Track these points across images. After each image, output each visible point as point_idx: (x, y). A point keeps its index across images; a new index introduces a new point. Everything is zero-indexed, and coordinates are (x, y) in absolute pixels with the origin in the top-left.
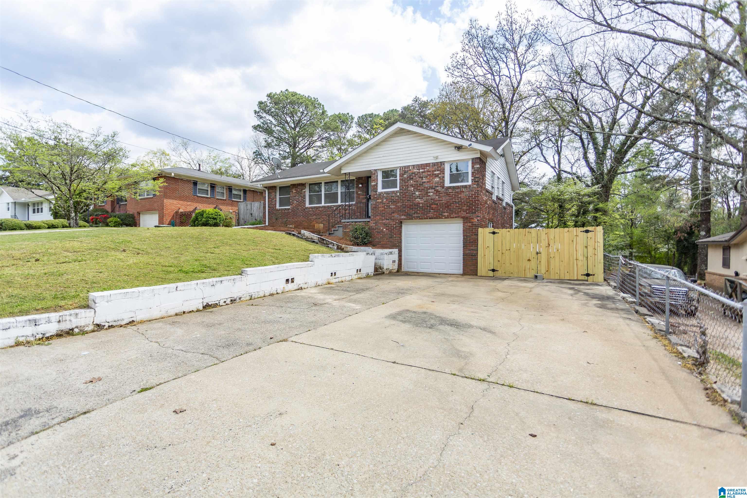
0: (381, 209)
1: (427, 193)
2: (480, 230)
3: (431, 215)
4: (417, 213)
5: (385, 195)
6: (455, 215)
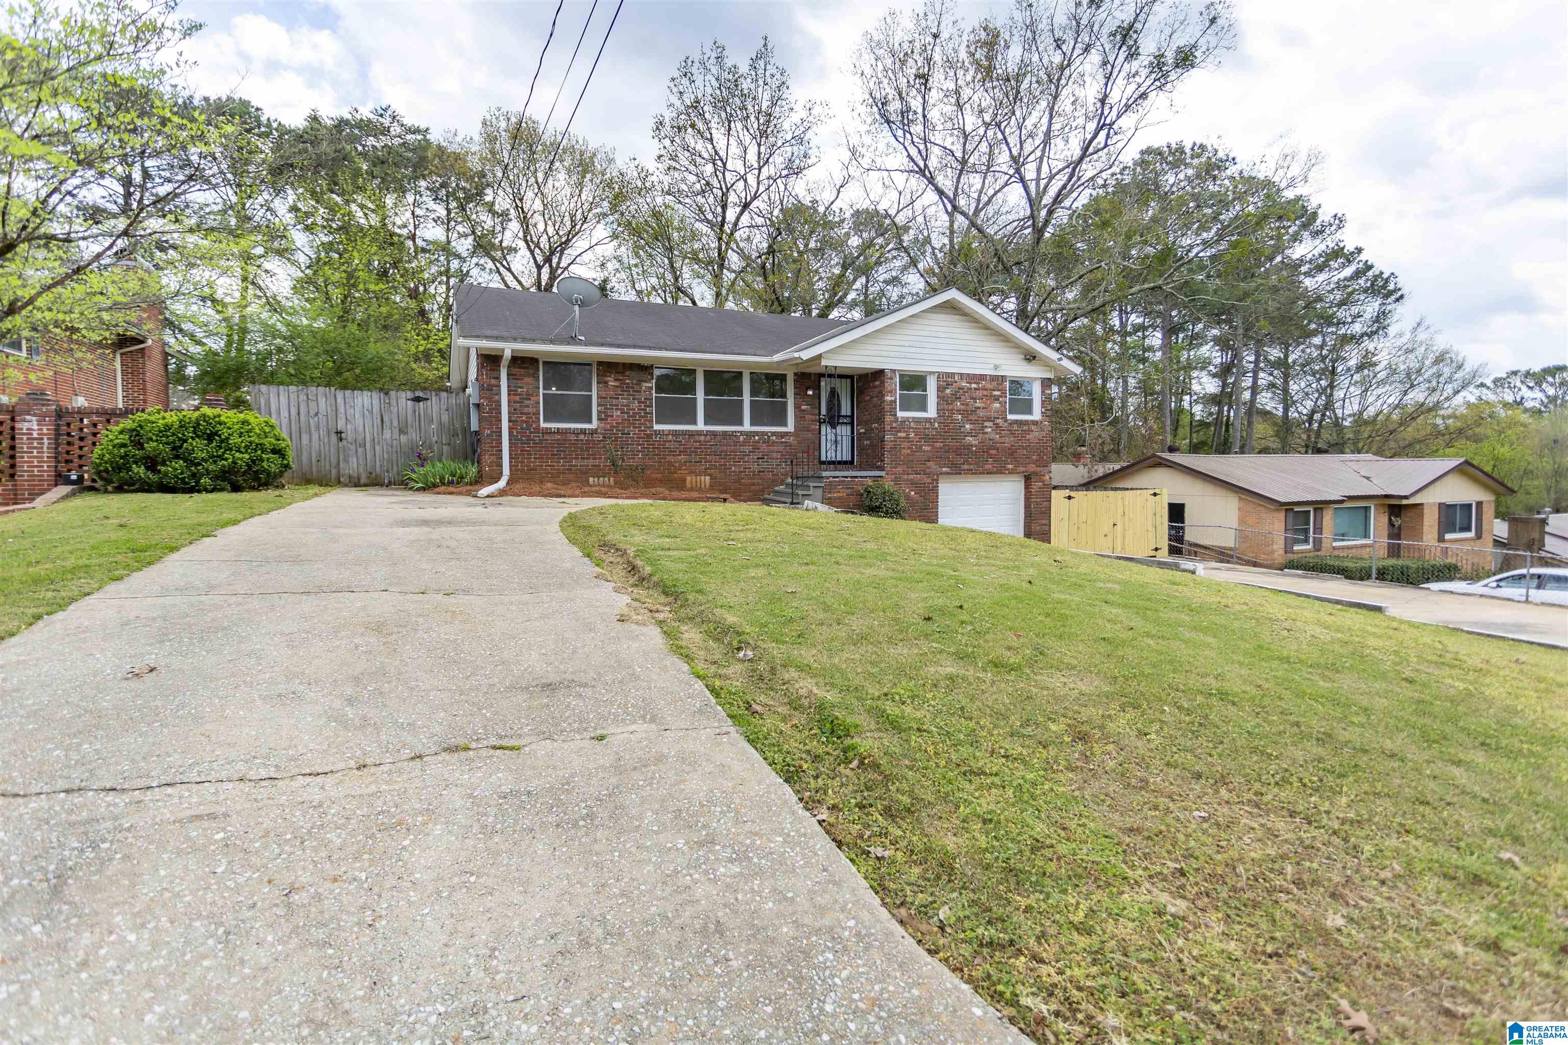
0: (905, 452)
1: (983, 427)
2: (1054, 495)
3: (988, 467)
4: (968, 464)
5: (911, 425)
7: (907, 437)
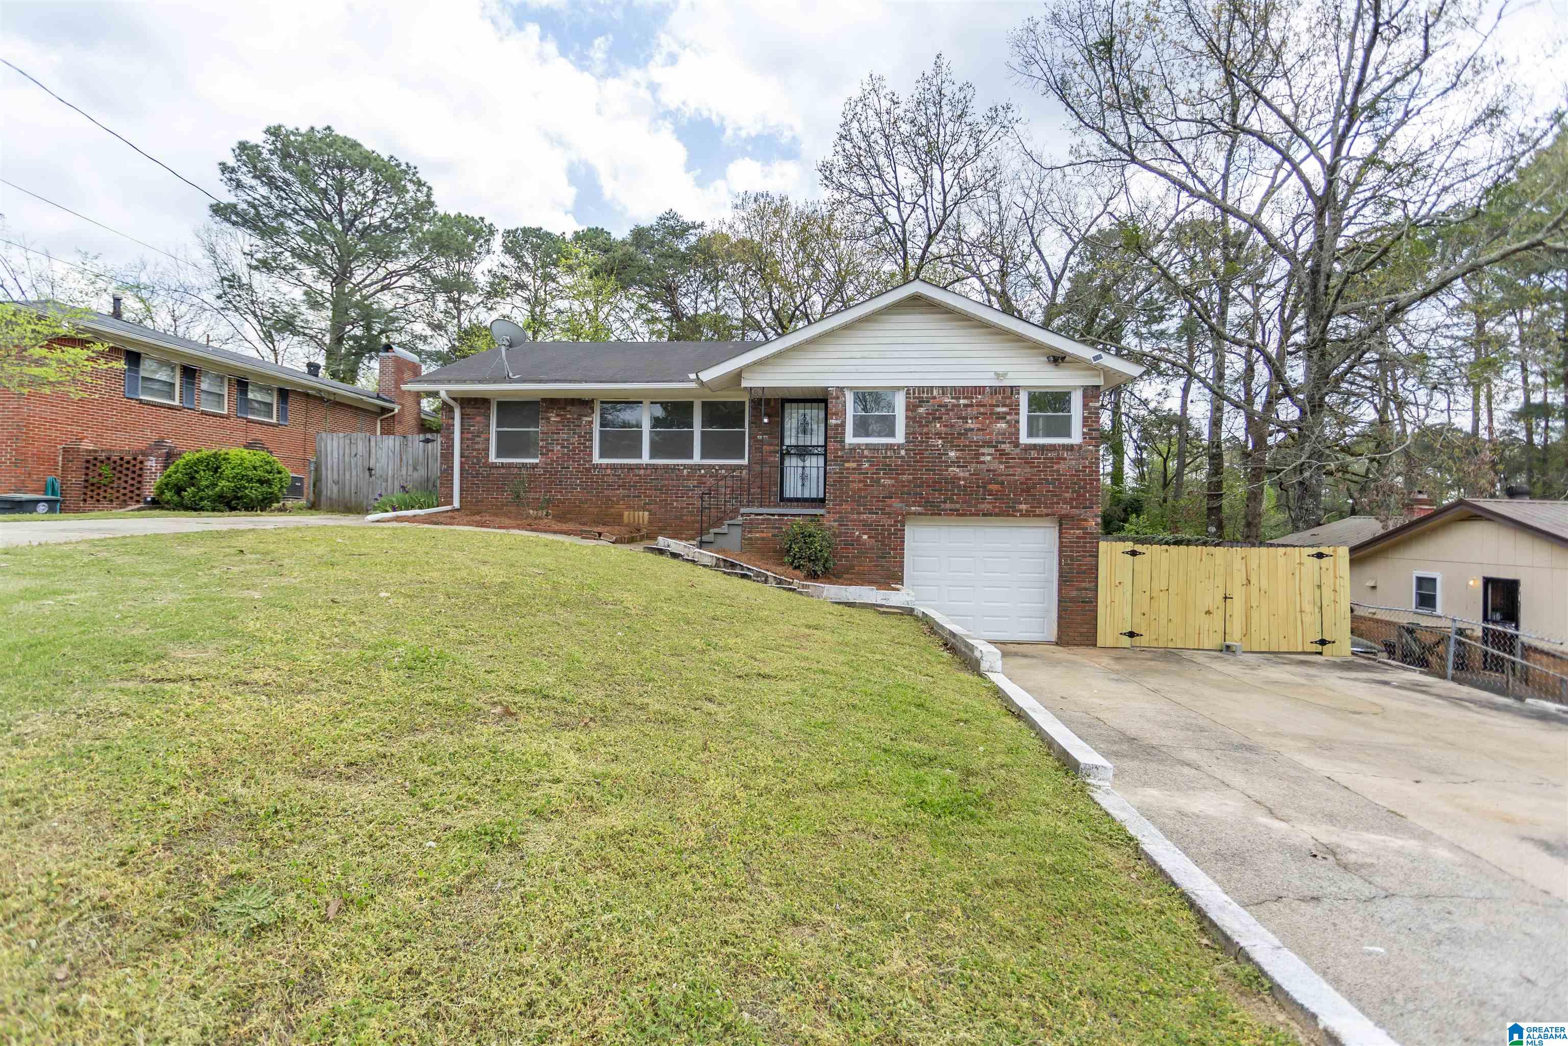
0: (856, 486)
1: (978, 455)
2: (1103, 545)
3: (985, 507)
4: (952, 502)
5: (866, 453)
6: (1045, 511)
7: (859, 468)
